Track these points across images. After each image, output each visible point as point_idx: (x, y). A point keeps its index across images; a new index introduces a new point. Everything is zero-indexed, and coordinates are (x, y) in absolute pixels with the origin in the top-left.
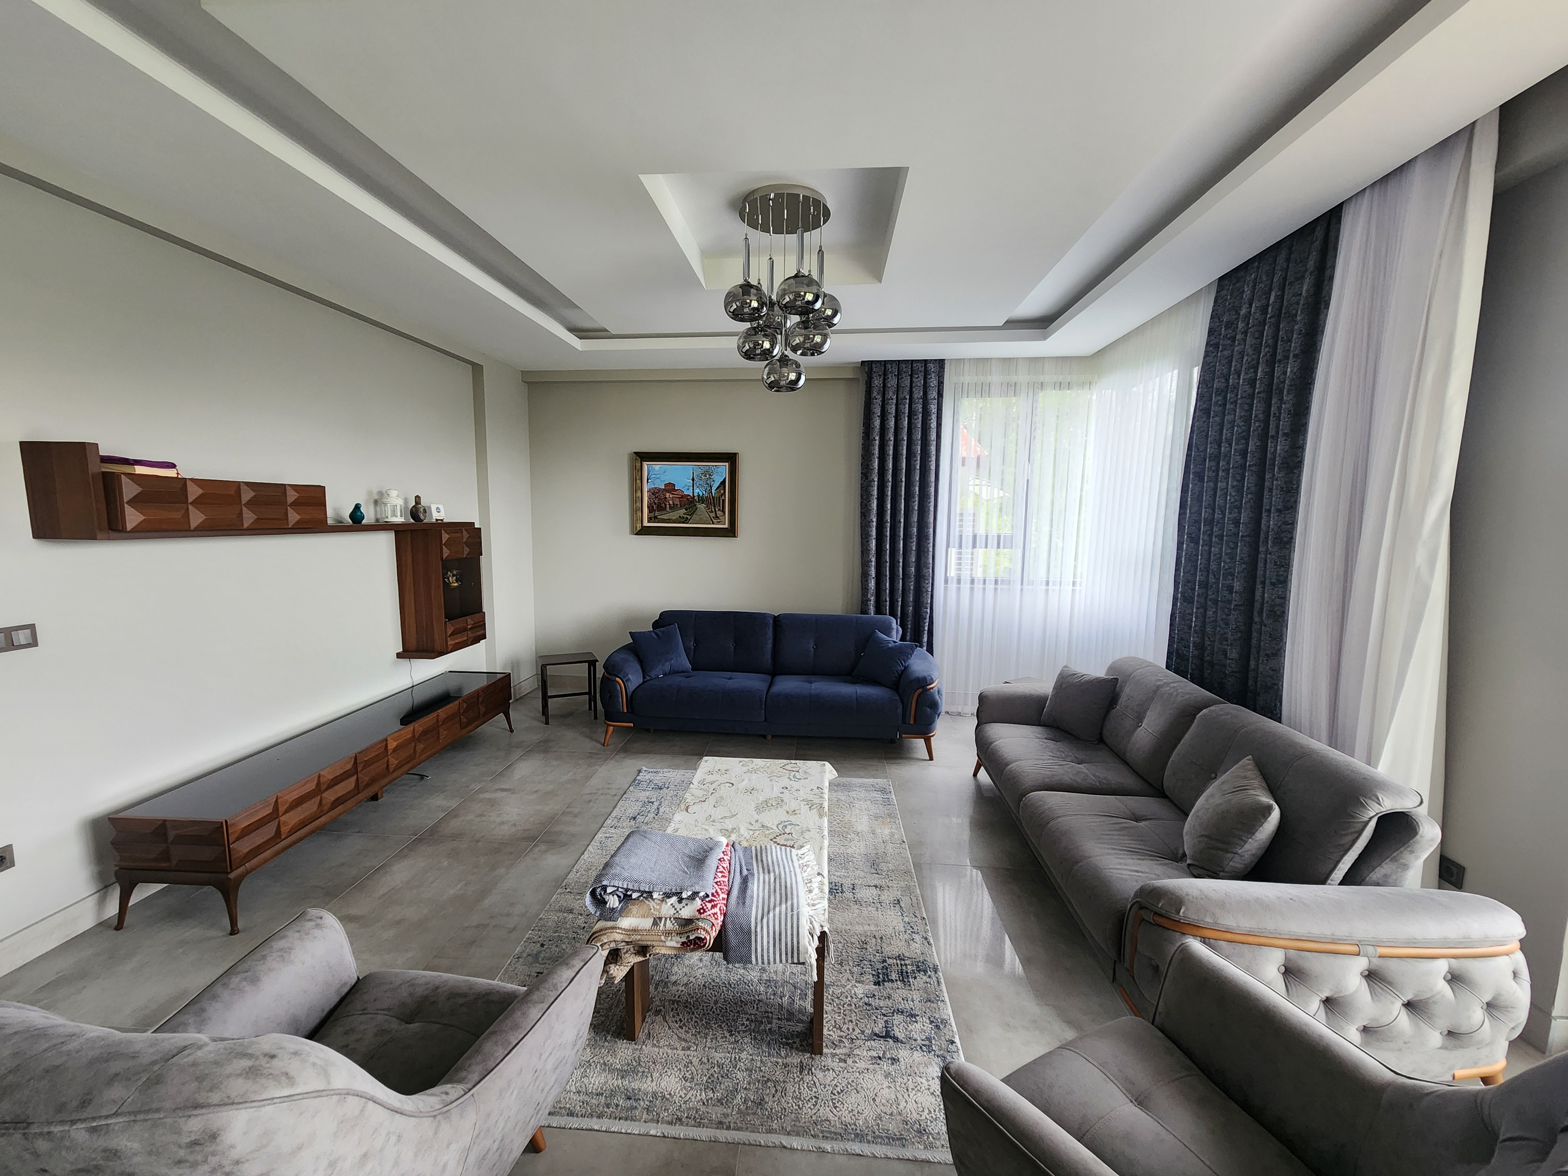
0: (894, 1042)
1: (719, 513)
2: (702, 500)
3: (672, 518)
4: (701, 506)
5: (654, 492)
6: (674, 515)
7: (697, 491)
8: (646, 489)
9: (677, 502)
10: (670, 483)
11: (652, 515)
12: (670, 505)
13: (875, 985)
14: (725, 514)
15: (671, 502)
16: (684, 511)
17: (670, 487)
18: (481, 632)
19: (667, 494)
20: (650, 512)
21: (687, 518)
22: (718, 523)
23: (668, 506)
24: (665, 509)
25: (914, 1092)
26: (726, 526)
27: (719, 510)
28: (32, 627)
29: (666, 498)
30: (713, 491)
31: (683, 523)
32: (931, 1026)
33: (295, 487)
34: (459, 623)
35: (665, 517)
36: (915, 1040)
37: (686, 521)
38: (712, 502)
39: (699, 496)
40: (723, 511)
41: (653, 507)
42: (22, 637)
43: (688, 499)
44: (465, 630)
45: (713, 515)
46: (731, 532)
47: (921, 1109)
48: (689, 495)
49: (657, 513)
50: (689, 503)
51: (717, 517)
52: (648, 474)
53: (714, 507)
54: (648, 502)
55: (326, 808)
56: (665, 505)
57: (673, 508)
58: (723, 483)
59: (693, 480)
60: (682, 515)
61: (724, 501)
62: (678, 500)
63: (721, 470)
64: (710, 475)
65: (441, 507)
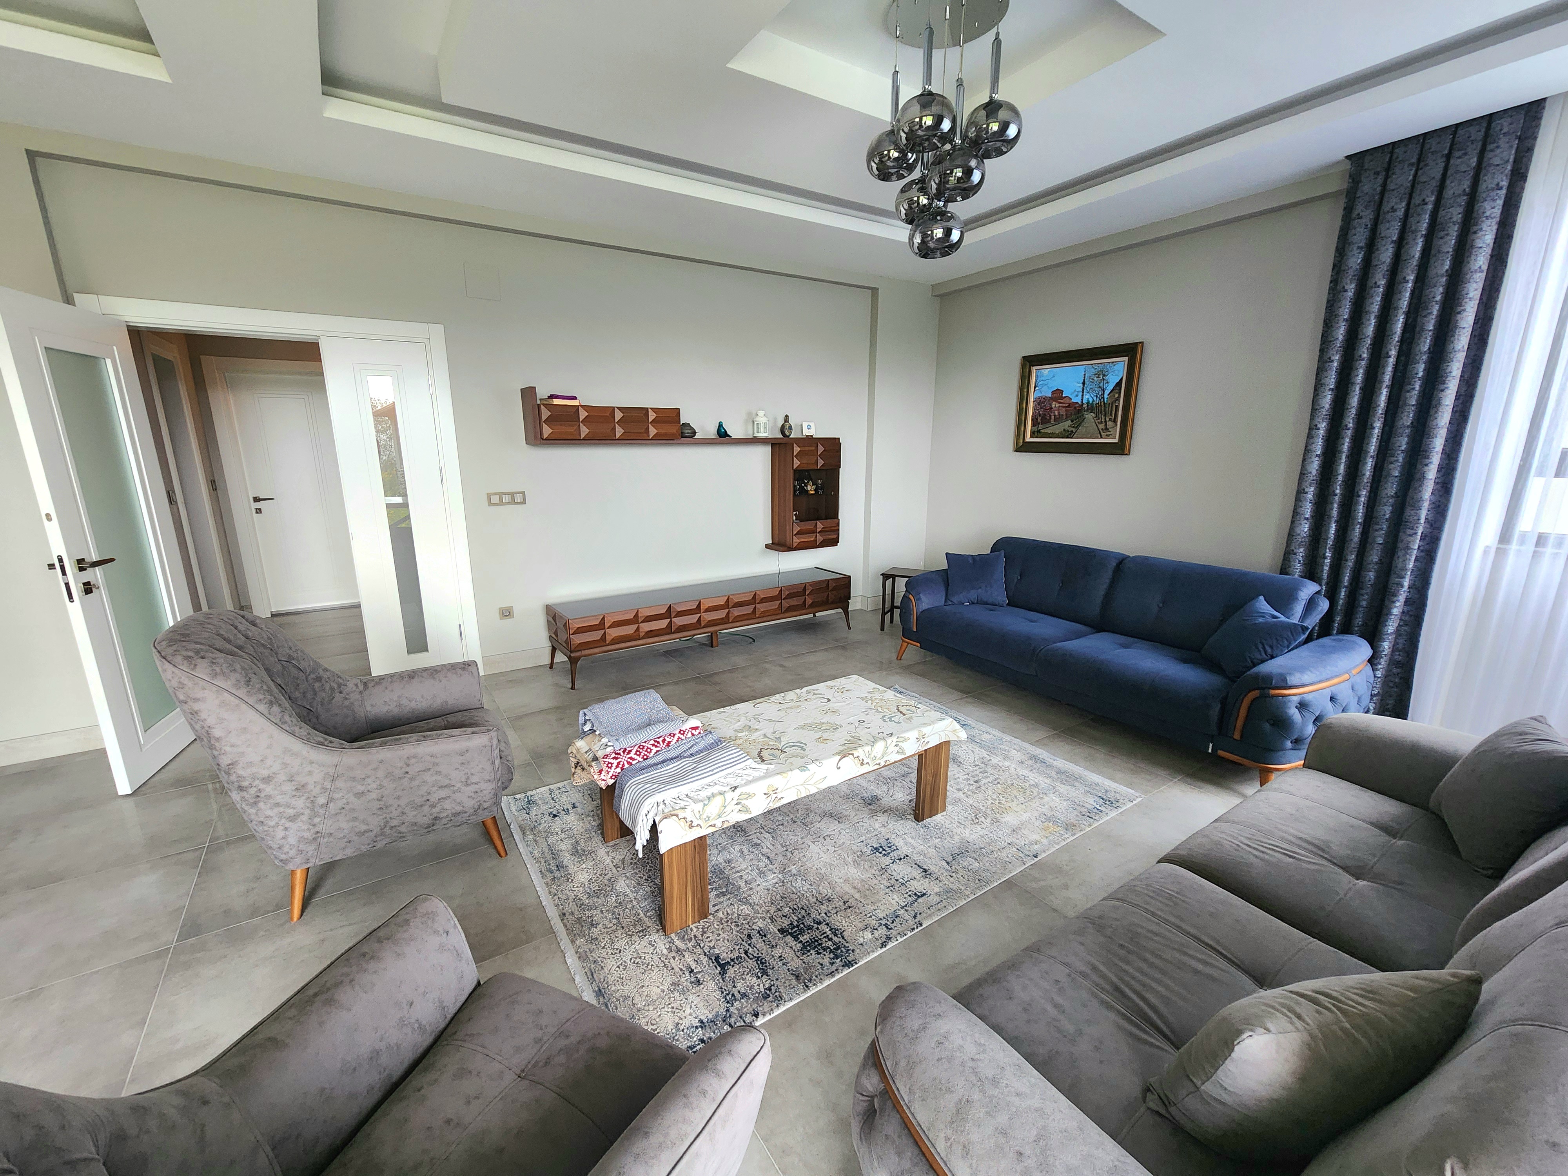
0: (720, 973)
1: (1110, 424)
2: (1091, 408)
3: (1055, 433)
4: (1089, 416)
5: (1040, 402)
6: (1058, 428)
7: (1086, 397)
8: (1032, 399)
9: (1063, 412)
10: (1058, 390)
11: (1035, 429)
12: (1055, 416)
13: (779, 930)
14: (1116, 425)
15: (1056, 413)
16: (1069, 423)
17: (1058, 394)
18: (835, 536)
19: (1054, 403)
20: (1034, 425)
21: (1072, 431)
22: (1108, 436)
23: (1053, 417)
24: (1049, 421)
25: (670, 1010)
26: (1116, 441)
27: (1110, 420)
28: (523, 493)
29: (1051, 408)
30: (1106, 396)
31: (1068, 437)
32: (763, 990)
33: (655, 410)
34: (809, 525)
35: (1048, 431)
36: (734, 986)
37: (1070, 435)
38: (1102, 410)
39: (1088, 403)
40: (1115, 421)
41: (1037, 419)
42: (518, 498)
43: (1075, 408)
44: (814, 531)
45: (1101, 426)
46: (1120, 449)
47: (653, 1022)
48: (1077, 403)
49: (1041, 427)
50: (1076, 412)
51: (1107, 429)
52: (1036, 381)
53: (1105, 416)
54: (1033, 414)
55: (642, 635)
56: (1050, 416)
57: (1058, 419)
58: (1119, 384)
59: (1084, 383)
60: (1066, 427)
61: (1117, 407)
62: (1064, 409)
63: (1118, 368)
64: (1104, 375)
65: (812, 425)
